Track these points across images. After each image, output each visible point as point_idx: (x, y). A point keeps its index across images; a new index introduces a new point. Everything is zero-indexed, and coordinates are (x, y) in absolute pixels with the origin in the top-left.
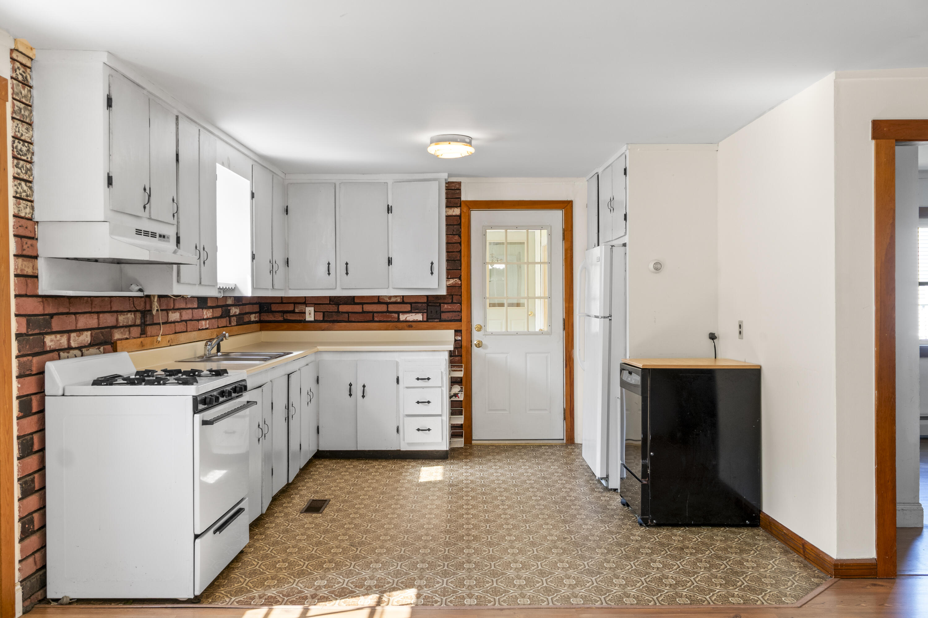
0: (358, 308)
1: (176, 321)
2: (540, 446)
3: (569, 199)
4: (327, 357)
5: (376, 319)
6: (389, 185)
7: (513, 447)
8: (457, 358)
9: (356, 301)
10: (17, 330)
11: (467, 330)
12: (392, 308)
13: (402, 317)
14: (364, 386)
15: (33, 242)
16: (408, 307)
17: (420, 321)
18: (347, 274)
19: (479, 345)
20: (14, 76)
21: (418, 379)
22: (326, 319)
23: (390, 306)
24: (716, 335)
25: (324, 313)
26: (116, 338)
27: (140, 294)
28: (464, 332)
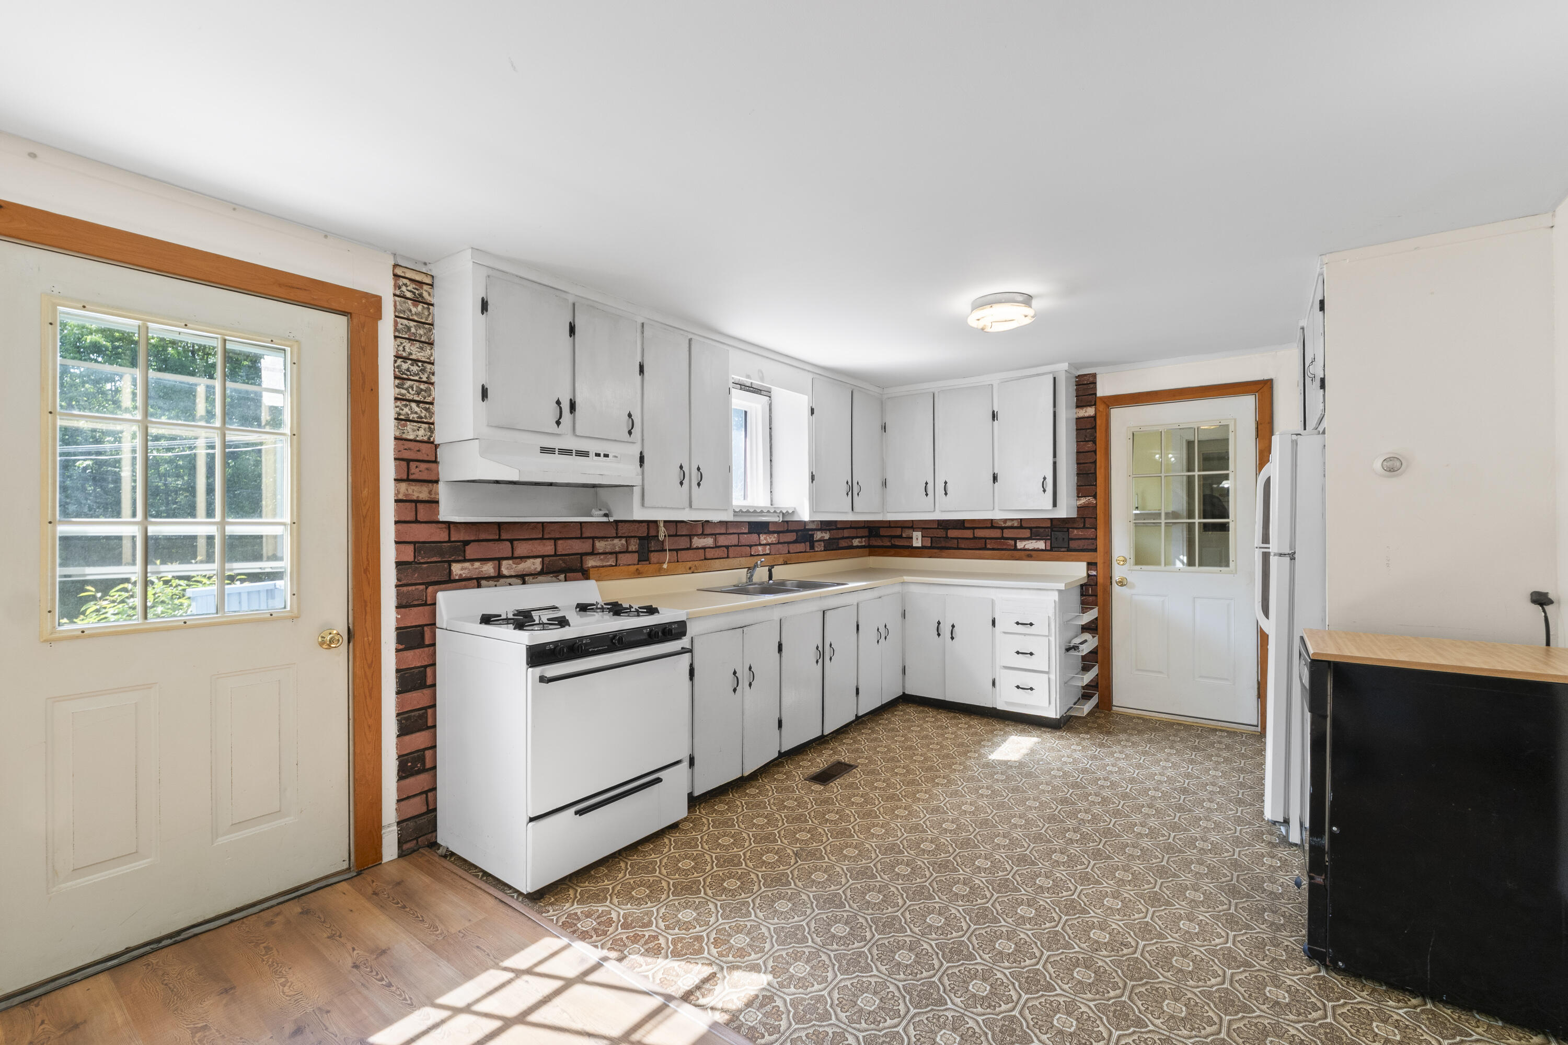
0: (968, 534)
1: (708, 546)
2: (1214, 730)
3: (1266, 378)
4: (914, 589)
5: (988, 546)
6: (994, 387)
7: (1170, 725)
8: (1091, 598)
9: (967, 525)
10: (396, 558)
11: (1104, 563)
12: (1007, 533)
13: (1020, 545)
14: (953, 626)
15: (433, 465)
16: (1027, 533)
17: (1042, 550)
18: (946, 494)
19: (1122, 583)
20: (398, 292)
21: (1018, 623)
22: (934, 545)
23: (1005, 531)
24: (1550, 596)
25: (931, 538)
26: (590, 565)
27: (605, 519)
28: (1100, 566)
